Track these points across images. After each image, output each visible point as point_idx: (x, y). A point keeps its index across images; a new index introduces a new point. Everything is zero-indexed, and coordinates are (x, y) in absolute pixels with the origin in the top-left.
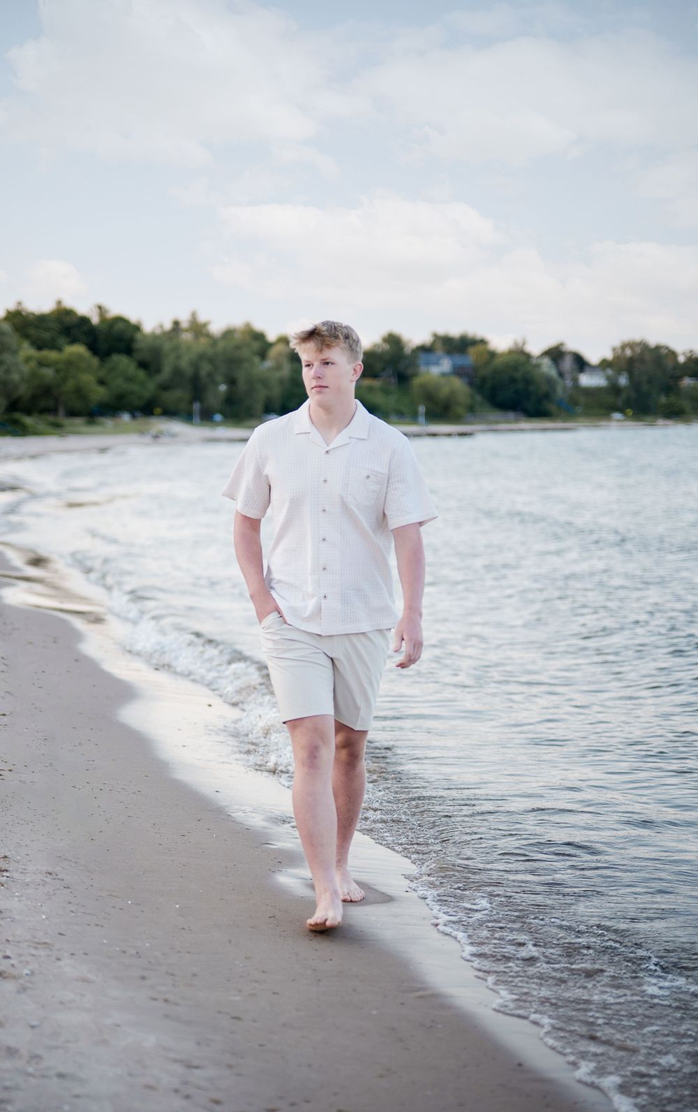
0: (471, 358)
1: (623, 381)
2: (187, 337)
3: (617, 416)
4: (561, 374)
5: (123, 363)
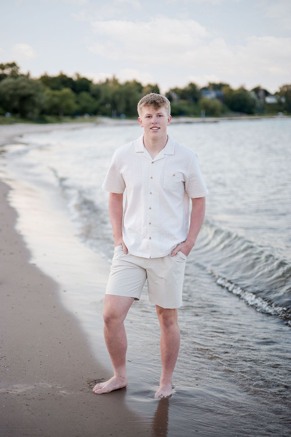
0: (224, 91)
1: (283, 100)
2: (111, 85)
3: (280, 113)
4: (259, 97)
5: (85, 95)
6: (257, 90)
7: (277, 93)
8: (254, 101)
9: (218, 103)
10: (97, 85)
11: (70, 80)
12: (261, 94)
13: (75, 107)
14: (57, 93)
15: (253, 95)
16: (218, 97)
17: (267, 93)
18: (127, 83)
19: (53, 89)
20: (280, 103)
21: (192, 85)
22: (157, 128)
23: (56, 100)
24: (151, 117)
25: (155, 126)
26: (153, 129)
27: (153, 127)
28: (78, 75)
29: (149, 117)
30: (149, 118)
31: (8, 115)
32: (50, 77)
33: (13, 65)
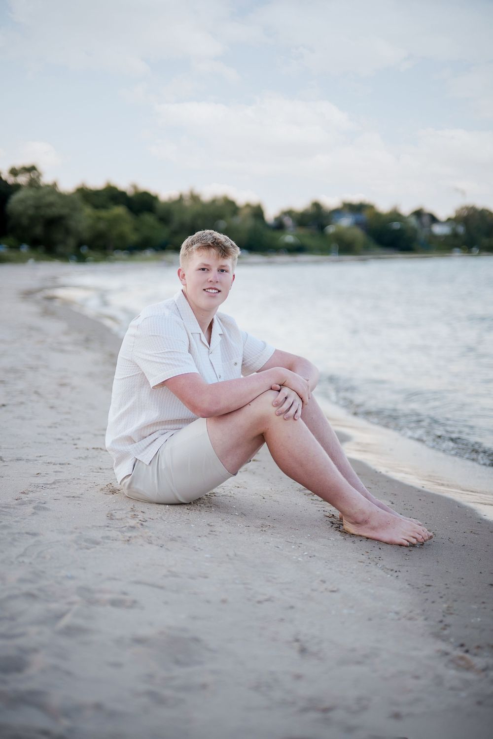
0: (365, 216)
1: (461, 230)
2: (187, 203)
3: (457, 249)
4: (422, 224)
5: (149, 219)
6: (418, 214)
7: (449, 220)
8: (415, 231)
9: (358, 234)
10: (166, 204)
11: (123, 194)
12: (426, 220)
13: (133, 238)
14: (104, 214)
15: (413, 221)
16: (358, 224)
17: (433, 219)
18: (214, 202)
19: (96, 207)
20: (455, 235)
21: (317, 206)
22: (216, 291)
23: (102, 226)
24: (208, 270)
25: (213, 287)
26: (208, 290)
27: (210, 289)
28: (135, 187)
29: (203, 269)
30: (204, 271)
31: (25, 249)
32: (91, 190)
33: (32, 169)
